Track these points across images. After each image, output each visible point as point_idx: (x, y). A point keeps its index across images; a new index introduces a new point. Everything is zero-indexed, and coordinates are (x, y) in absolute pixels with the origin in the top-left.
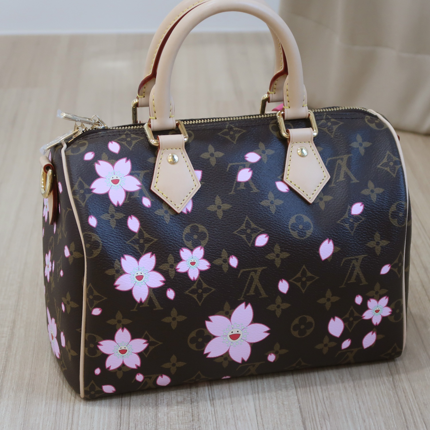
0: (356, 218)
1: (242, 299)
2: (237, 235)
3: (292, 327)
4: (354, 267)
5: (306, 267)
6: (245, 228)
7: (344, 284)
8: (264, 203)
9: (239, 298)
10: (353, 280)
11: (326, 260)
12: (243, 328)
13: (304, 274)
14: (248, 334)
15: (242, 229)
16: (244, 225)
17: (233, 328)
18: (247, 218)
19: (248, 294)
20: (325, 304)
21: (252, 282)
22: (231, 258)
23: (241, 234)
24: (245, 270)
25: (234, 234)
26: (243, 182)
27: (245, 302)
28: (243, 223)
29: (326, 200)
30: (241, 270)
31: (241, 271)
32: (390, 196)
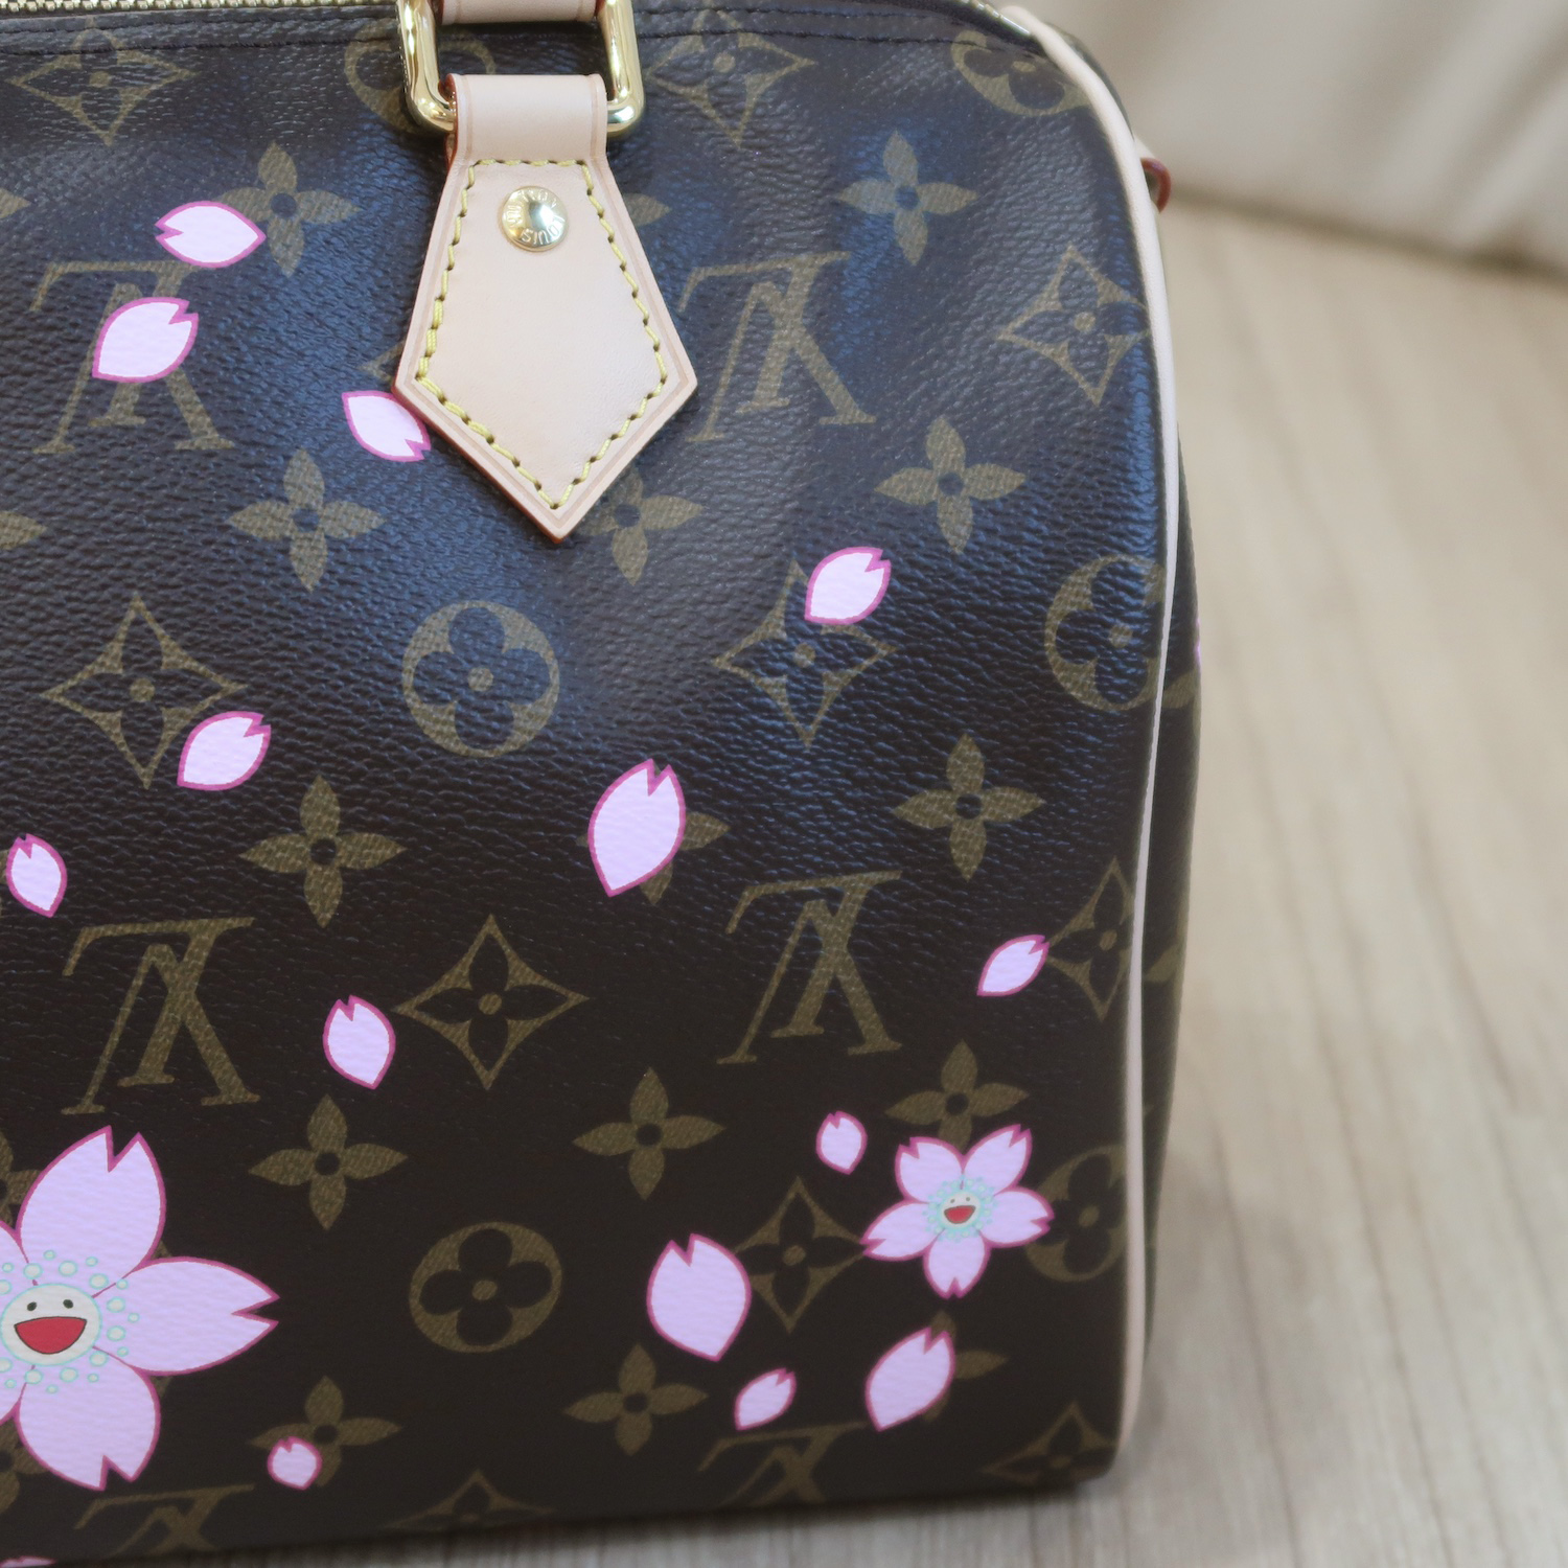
0: (838, 644)
1: (88, 1106)
2: (65, 710)
3: (416, 1289)
4: (811, 944)
5: (502, 927)
6: (120, 671)
7: (747, 1042)
8: (258, 520)
9: (73, 1104)
10: (804, 1022)
11: (634, 893)
12: (99, 1283)
13: (490, 971)
14: (134, 1318)
15: (99, 677)
16: (116, 648)
17: (35, 1283)
18: (138, 606)
19: (125, 1082)
20: (625, 1158)
21: (159, 1006)
22: (20, 852)
23: (92, 707)
24: (109, 933)
25: (46, 703)
26: (132, 381)
27: (109, 1127)
28: (108, 639)
29: (660, 522)
30: (85, 931)
31: (87, 936)
32: (1061, 519)
